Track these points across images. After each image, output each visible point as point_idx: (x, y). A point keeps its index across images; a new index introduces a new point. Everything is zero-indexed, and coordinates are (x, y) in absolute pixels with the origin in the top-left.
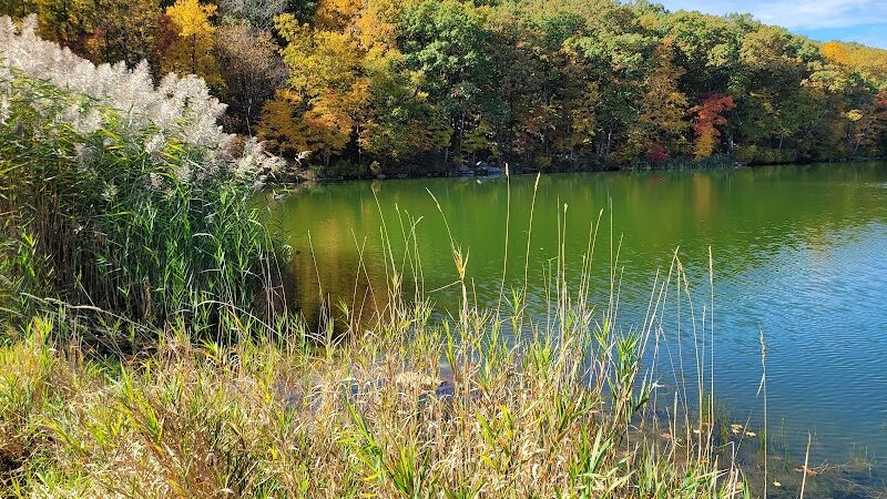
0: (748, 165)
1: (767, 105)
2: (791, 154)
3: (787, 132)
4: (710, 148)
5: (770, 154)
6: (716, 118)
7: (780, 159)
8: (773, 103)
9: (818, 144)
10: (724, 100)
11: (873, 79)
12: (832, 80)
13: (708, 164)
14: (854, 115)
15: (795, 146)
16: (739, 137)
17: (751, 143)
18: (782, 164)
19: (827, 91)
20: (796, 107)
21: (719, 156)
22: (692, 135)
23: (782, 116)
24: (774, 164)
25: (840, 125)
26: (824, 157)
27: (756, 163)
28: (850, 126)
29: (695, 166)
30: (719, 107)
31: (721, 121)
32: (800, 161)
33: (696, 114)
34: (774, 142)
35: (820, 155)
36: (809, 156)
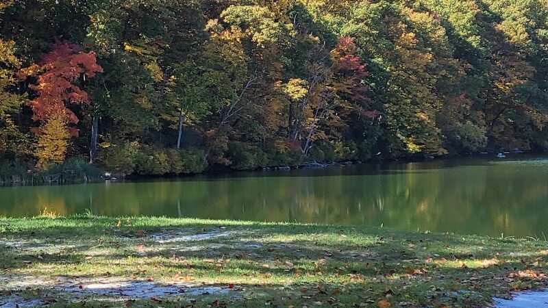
0: (128, 178)
1: (153, 67)
2: (198, 159)
3: (188, 118)
4: (62, 144)
5: (161, 159)
6: (70, 90)
7: (179, 168)
8: (163, 66)
9: (243, 139)
10: (83, 57)
11: (328, 17)
12: (257, 22)
13: (62, 176)
14: (295, 89)
15: (203, 143)
16: (107, 124)
17: (130, 137)
18: (183, 176)
19: (248, 43)
20: (200, 73)
21: (79, 163)
22: (27, 120)
23: (179, 88)
24: (170, 176)
25: (276, 106)
26: (252, 162)
27: (141, 175)
28: (292, 108)
29: (38, 181)
30: (73, 71)
31: (79, 96)
32: (214, 172)
33: (33, 80)
34: (166, 136)
35: (245, 159)
36: (227, 162)
